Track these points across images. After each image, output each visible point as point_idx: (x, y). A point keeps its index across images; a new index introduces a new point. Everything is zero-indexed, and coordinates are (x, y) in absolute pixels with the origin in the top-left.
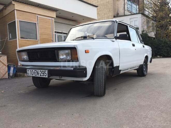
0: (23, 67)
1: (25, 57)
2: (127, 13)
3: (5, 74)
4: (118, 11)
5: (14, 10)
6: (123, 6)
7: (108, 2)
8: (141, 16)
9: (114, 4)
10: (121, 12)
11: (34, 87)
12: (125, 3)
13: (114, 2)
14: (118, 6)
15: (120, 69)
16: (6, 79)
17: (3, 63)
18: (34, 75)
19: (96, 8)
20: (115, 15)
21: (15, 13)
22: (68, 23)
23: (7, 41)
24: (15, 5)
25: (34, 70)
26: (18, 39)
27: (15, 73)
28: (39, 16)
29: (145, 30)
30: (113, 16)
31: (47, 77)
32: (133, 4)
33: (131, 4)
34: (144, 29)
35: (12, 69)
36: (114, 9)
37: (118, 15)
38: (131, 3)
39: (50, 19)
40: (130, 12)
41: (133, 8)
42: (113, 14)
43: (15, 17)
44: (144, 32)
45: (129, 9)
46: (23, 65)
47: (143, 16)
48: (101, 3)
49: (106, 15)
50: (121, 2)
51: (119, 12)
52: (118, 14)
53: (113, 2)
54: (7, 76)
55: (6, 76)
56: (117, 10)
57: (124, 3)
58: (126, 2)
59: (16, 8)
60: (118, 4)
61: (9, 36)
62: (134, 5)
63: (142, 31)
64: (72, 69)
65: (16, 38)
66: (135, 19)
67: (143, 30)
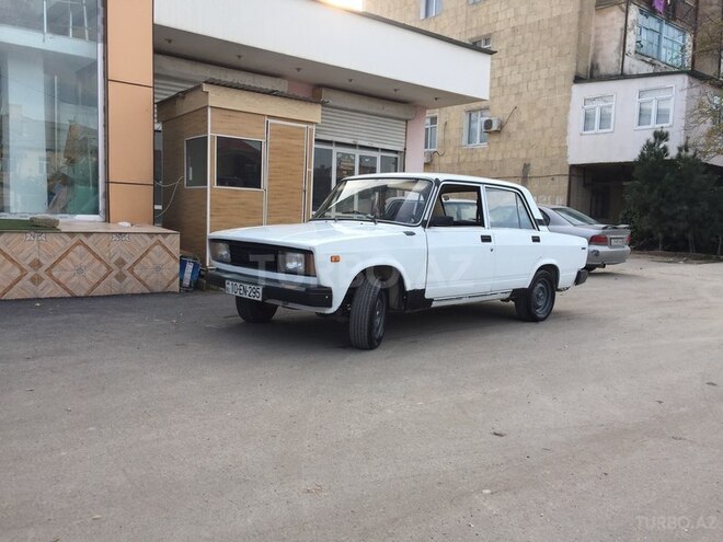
0: (218, 273)
1: (224, 252)
2: (633, 65)
3: (173, 280)
4: (595, 56)
5: (206, 107)
6: (618, 35)
7: (559, 17)
8: (686, 85)
9: (582, 26)
10: (609, 61)
11: (240, 319)
12: (629, 24)
13: (580, 17)
14: (596, 36)
15: (427, 296)
16: (174, 293)
17: (170, 253)
18: (238, 294)
19: (487, 59)
20: (583, 73)
21: (206, 116)
22: (378, 112)
23: (181, 186)
24: (210, 94)
25: (238, 284)
26: (211, 187)
27: (195, 279)
28: (271, 121)
29: (691, 142)
30: (572, 77)
31: (260, 299)
32: (665, 26)
33: (656, 26)
34: (688, 138)
35: (189, 268)
36: (581, 48)
37: (595, 74)
38: (660, 21)
39: (301, 128)
40: (648, 60)
41: (664, 42)
42: (574, 69)
43: (207, 127)
44: (687, 150)
45: (643, 51)
46: (218, 270)
47: (696, 82)
48: (532, 19)
49: (543, 73)
50: (613, 19)
51: (599, 61)
52: (594, 67)
53: (577, 20)
54: (178, 287)
55: (176, 287)
56: (591, 54)
57: (622, 25)
58: (636, 22)
59: (210, 104)
60: (597, 29)
61: (188, 173)
62: (671, 29)
63: (680, 149)
64: (303, 289)
65: (206, 184)
66: (662, 95)
67: (683, 143)
